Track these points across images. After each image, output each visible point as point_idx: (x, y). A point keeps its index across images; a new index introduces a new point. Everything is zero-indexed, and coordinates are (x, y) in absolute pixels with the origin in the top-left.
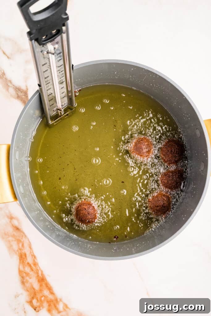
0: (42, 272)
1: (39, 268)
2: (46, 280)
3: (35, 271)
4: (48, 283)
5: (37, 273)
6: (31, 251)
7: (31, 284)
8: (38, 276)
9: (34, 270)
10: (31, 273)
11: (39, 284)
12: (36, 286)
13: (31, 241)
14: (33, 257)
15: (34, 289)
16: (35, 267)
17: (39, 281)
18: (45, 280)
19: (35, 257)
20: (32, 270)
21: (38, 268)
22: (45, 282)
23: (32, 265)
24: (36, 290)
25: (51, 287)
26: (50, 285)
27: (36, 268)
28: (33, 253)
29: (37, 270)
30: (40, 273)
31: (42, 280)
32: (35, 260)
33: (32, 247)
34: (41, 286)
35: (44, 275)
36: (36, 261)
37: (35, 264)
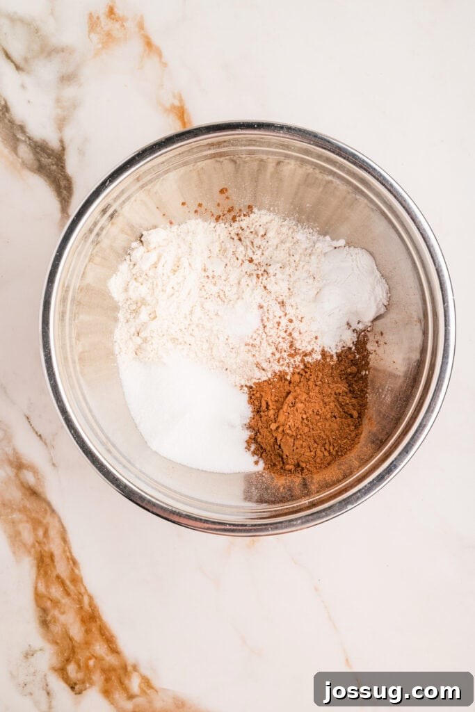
0: (91, 598)
1: (85, 588)
2: (101, 620)
3: (76, 597)
4: (106, 628)
5: (80, 602)
6: (67, 548)
7: (65, 629)
8: (81, 608)
9: (72, 593)
10: (65, 601)
11: (83, 629)
12: (76, 632)
13: (65, 525)
14: (71, 562)
15: (71, 639)
16: (75, 586)
17: (83, 621)
18: (97, 620)
19: (75, 563)
20: (68, 594)
21: (83, 590)
22: (98, 622)
23: (68, 583)
24: (76, 642)
25: (112, 636)
26: (109, 630)
27: (77, 590)
28: (70, 552)
29: (80, 594)
30: (86, 600)
31: (91, 618)
32: (74, 568)
33: (67, 539)
34: (88, 631)
35: (95, 607)
36: (76, 571)
37: (76, 580)
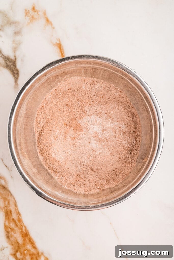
0: (25, 227)
1: (23, 224)
2: (29, 236)
3: (20, 227)
4: (31, 238)
5: (22, 229)
6: (16, 209)
7: (16, 239)
8: (22, 231)
9: (18, 226)
10: (16, 228)
11: (22, 239)
12: (20, 240)
13: (16, 200)
14: (18, 214)
15: (18, 243)
16: (20, 223)
17: (23, 236)
18: (28, 236)
19: (20, 214)
20: (17, 226)
21: (23, 225)
22: (28, 237)
23: (17, 222)
24: (20, 244)
25: (34, 242)
26: (32, 240)
27: (20, 224)
28: (18, 210)
29: (21, 226)
30: (24, 228)
31: (25, 235)
32: (19, 216)
33: (17, 205)
34: (24, 240)
35: (27, 231)
36: (20, 217)
37: (20, 220)
